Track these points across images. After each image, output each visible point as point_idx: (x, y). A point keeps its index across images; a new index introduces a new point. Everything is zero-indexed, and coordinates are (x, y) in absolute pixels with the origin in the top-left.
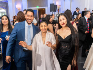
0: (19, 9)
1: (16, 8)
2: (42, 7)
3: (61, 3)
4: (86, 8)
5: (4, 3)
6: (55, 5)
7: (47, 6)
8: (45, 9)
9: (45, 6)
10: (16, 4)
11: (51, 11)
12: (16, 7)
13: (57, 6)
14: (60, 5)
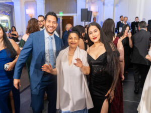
0: (30, 15)
1: (26, 15)
2: (68, 13)
3: (99, 8)
4: (137, 17)
5: (8, 6)
6: (89, 11)
7: (77, 13)
8: (72, 17)
9: (73, 13)
10: (26, 8)
11: (82, 21)
12: (27, 13)
13: (92, 12)
14: (97, 11)
